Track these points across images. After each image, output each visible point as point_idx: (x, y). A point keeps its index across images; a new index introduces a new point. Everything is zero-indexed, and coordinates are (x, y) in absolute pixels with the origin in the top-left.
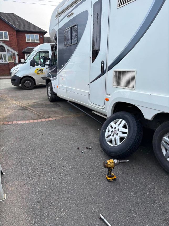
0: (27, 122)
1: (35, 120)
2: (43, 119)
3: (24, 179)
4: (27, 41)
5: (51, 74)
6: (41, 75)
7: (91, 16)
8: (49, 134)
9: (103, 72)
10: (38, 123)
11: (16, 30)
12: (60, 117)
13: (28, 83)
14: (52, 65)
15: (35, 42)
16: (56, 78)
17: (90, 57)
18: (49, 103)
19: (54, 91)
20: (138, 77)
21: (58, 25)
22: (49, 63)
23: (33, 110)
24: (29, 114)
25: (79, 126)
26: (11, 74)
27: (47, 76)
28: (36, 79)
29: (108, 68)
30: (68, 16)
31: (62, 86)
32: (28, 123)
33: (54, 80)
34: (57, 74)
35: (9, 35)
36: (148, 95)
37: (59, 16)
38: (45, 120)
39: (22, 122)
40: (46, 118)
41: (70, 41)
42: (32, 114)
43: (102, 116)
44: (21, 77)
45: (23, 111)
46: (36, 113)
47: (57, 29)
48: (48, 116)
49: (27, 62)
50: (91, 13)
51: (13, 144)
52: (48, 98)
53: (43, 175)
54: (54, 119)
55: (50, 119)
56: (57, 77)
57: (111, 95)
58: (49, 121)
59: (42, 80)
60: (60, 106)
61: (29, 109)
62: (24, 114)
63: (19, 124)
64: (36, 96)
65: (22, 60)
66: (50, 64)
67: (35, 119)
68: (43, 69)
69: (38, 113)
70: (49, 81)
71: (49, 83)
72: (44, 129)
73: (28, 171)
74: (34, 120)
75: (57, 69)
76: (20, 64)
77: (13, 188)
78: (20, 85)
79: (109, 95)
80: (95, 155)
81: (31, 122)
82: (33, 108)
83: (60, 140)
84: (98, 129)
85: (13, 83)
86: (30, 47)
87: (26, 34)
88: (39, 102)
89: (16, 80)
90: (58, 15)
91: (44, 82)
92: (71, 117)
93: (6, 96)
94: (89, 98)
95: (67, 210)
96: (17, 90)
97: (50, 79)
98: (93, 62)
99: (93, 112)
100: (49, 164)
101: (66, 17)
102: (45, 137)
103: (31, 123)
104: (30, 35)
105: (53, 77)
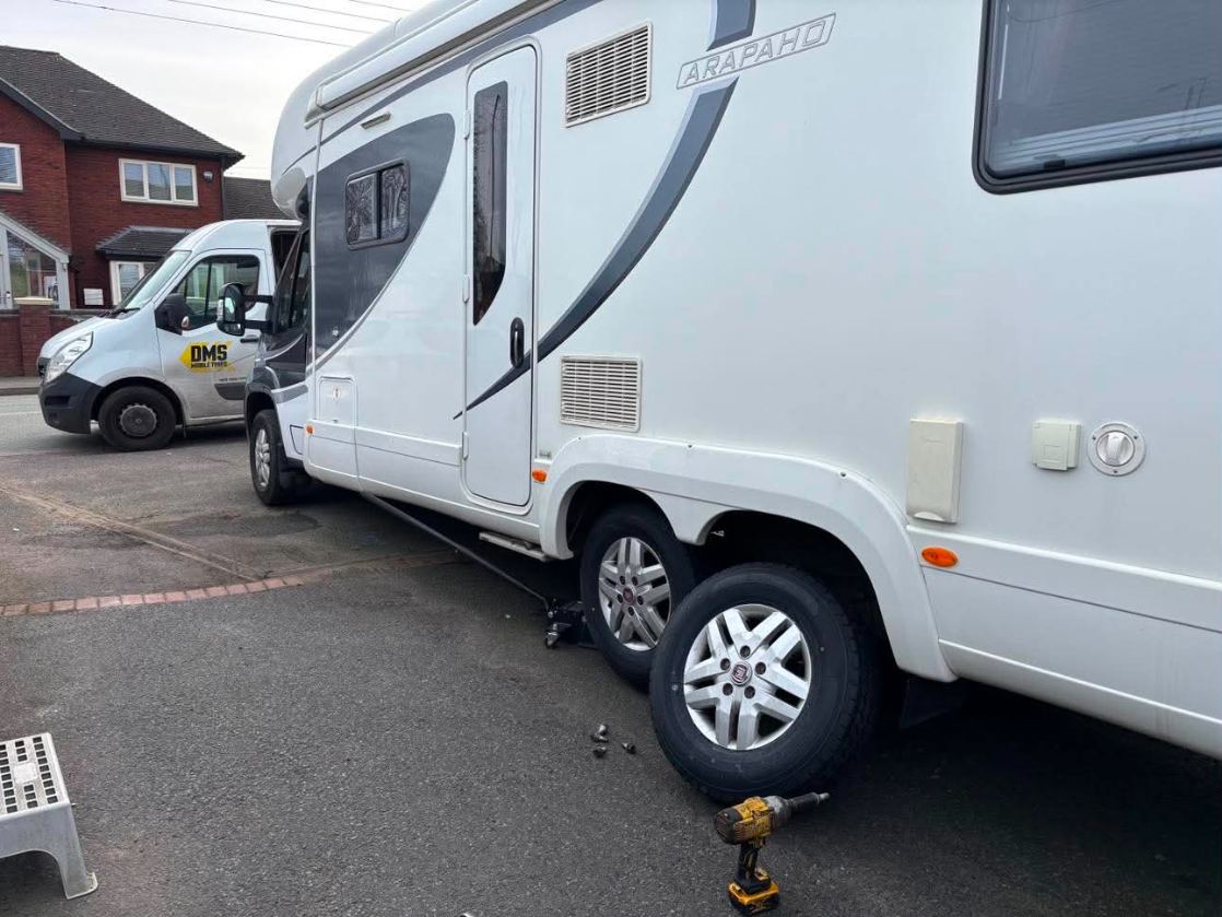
0: (151, 599)
1: (196, 591)
2: (233, 583)
3: (170, 819)
4: (125, 197)
5: (276, 370)
6: (214, 376)
7: (466, 139)
8: (270, 644)
9: (521, 363)
10: (210, 601)
11: (63, 136)
12: (322, 572)
13: (140, 414)
14: (281, 329)
15: (174, 201)
16: (304, 390)
17: (466, 302)
18: (261, 511)
19: (291, 453)
20: (647, 384)
21: (315, 152)
22: (263, 319)
23: (179, 548)
24: (160, 564)
25: (417, 605)
26: (41, 367)
27: (252, 378)
28: (186, 397)
29: (539, 348)
30: (363, 125)
31: (332, 424)
32: (158, 605)
33: (288, 397)
34: (308, 368)
35: (23, 161)
36: (680, 448)
37: (323, 115)
38: (247, 588)
39: (126, 603)
40: (250, 582)
41: (374, 227)
42: (174, 565)
43: (522, 550)
44: (103, 384)
45: (126, 554)
46: (196, 558)
47: (310, 168)
48: (257, 569)
49: (138, 309)
50: (464, 125)
51: (95, 693)
52: (253, 489)
53: (259, 797)
54: (293, 581)
55: (273, 583)
56: (308, 382)
57: (555, 457)
58: (268, 590)
59: (220, 400)
60: (316, 525)
61: (158, 541)
62: (129, 563)
63: (114, 609)
64: (190, 483)
65: (93, 296)
66: (274, 321)
67: (198, 588)
68: (225, 347)
69: (206, 562)
70: (260, 405)
71: (262, 414)
72: (244, 626)
73: (185, 788)
74: (189, 592)
75: (311, 345)
76: (96, 319)
77: (122, 854)
78: (94, 426)
79: (549, 456)
80: (486, 712)
81: (174, 599)
82: (180, 535)
83: (326, 667)
84: (508, 616)
85: (51, 418)
86: (140, 229)
87: (123, 163)
88: (209, 510)
89: (72, 399)
90: (319, 114)
91: (235, 411)
92: (378, 571)
93: (16, 482)
94: (464, 475)
95: (368, 900)
96: (74, 454)
97: (266, 391)
98: (476, 321)
99: (483, 535)
100: (281, 756)
101: (359, 124)
102: (254, 659)
103: (175, 603)
104: (144, 164)
105: (285, 382)
